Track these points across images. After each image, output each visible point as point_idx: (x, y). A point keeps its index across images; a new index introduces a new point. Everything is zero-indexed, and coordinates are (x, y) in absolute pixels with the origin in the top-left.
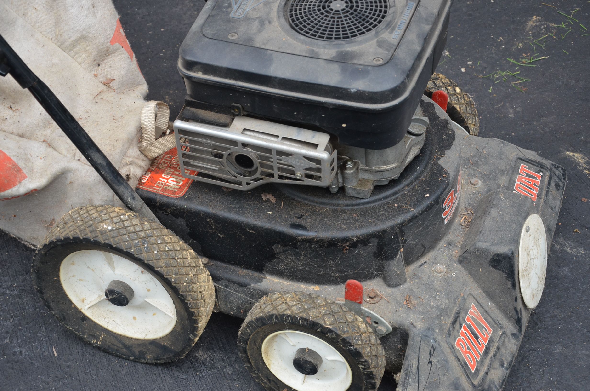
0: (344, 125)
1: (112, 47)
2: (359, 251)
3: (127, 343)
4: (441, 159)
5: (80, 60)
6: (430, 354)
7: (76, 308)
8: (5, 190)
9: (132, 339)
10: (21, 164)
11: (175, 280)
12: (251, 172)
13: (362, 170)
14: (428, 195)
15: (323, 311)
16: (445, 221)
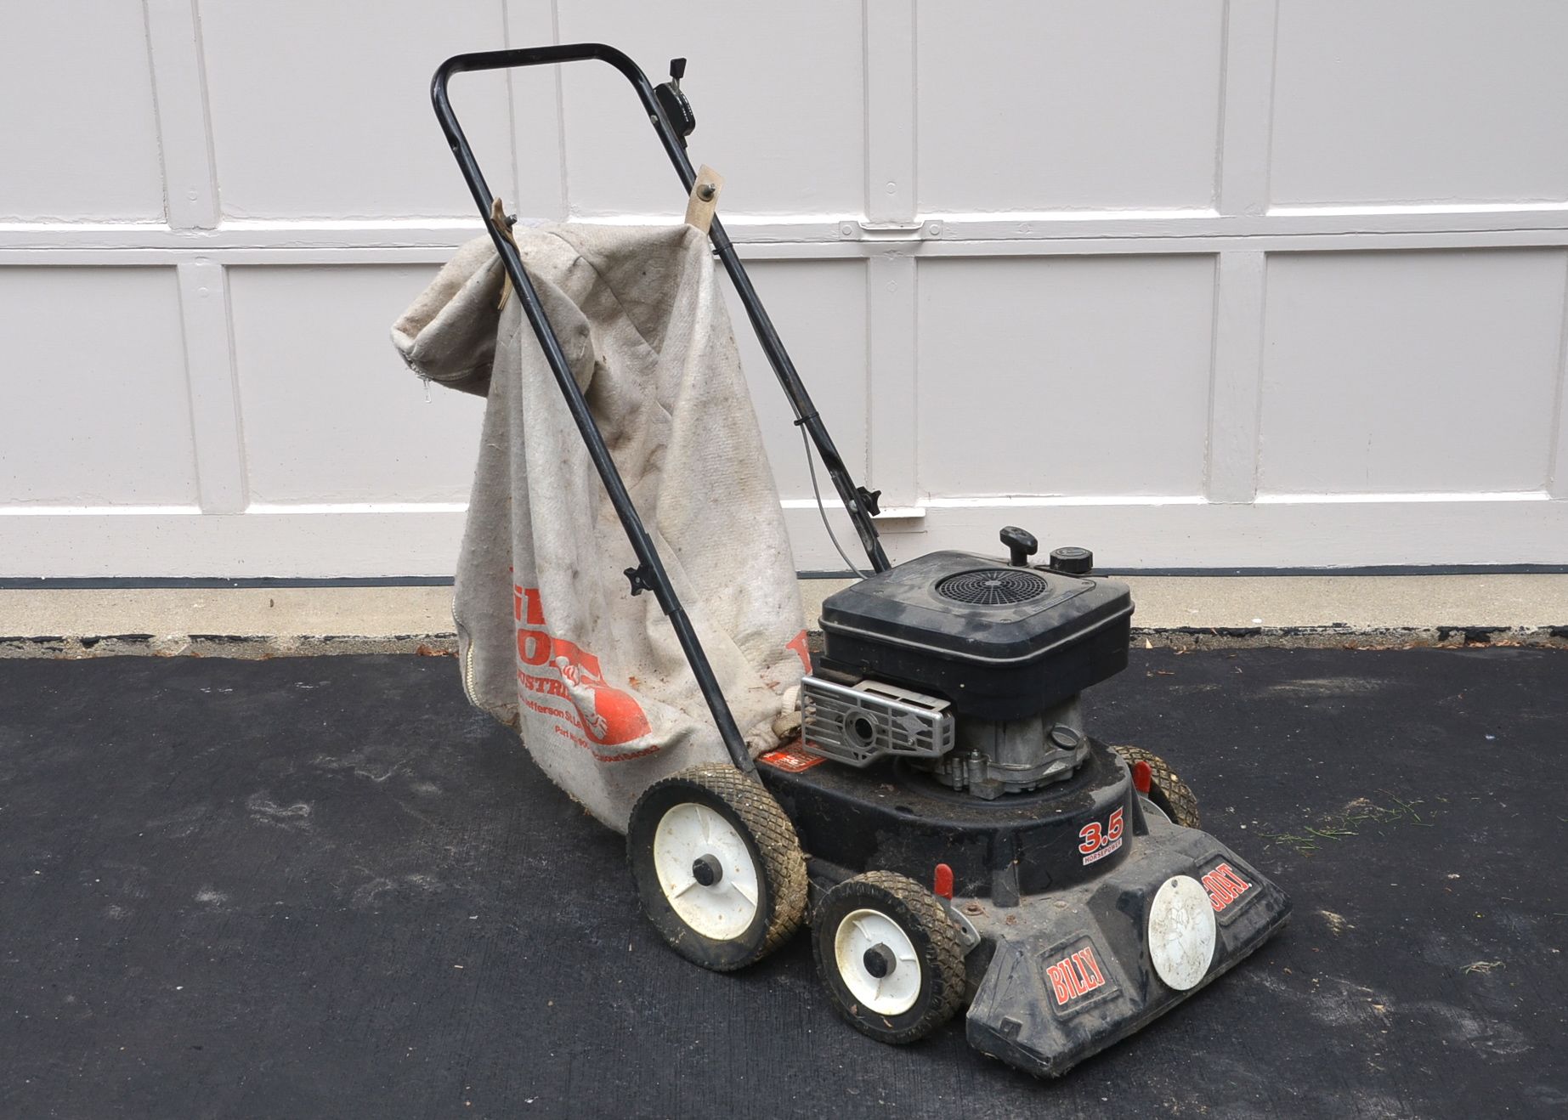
0: (962, 686)
1: (787, 652)
2: (965, 850)
3: (706, 944)
4: (1094, 792)
5: (749, 657)
6: (1013, 968)
7: (663, 893)
8: (626, 740)
9: (711, 939)
10: (649, 718)
12: (868, 741)
13: (991, 766)
14: (1060, 811)
15: (900, 885)
16: (1084, 859)
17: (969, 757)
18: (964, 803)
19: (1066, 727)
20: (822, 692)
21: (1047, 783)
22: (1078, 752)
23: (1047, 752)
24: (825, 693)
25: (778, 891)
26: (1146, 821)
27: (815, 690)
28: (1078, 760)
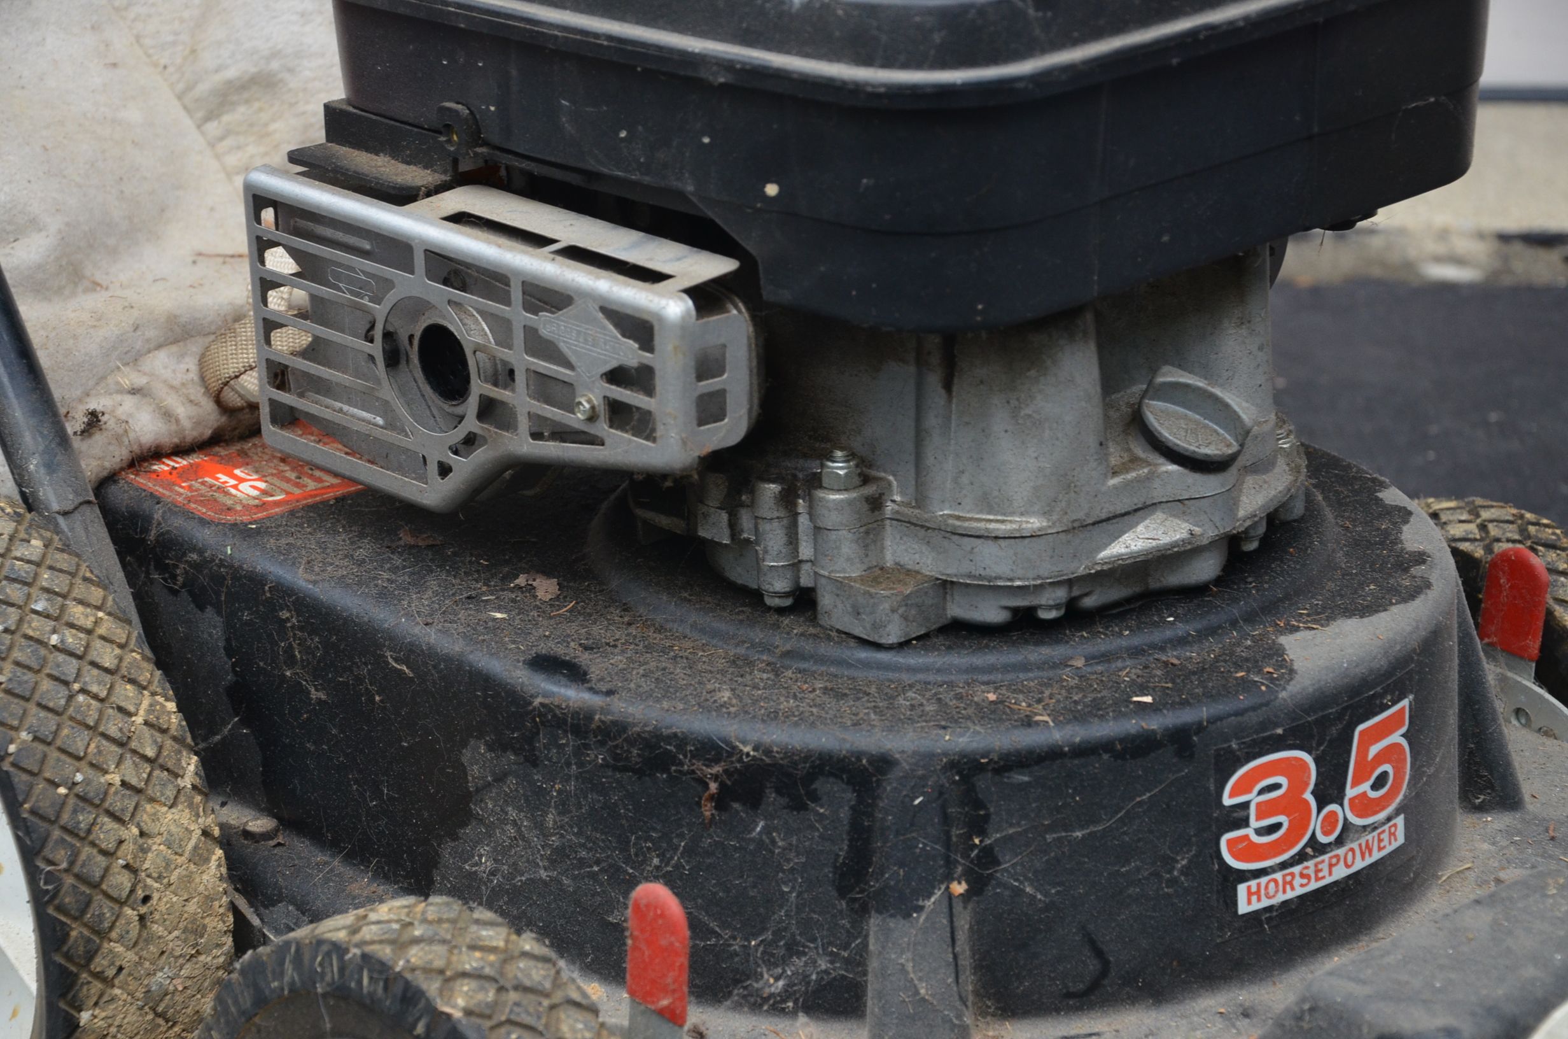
0: (772, 190)
2: (767, 830)
4: (1298, 635)
11: (19, 750)
12: (459, 410)
13: (897, 519)
14: (1148, 699)
15: (471, 961)
16: (1242, 889)
17: (815, 482)
18: (787, 654)
19: (1201, 383)
20: (328, 232)
21: (1114, 593)
22: (1250, 480)
23: (1115, 473)
24: (340, 236)
25: (90, 955)
26: (1517, 760)
27: (310, 225)
28: (1241, 513)
